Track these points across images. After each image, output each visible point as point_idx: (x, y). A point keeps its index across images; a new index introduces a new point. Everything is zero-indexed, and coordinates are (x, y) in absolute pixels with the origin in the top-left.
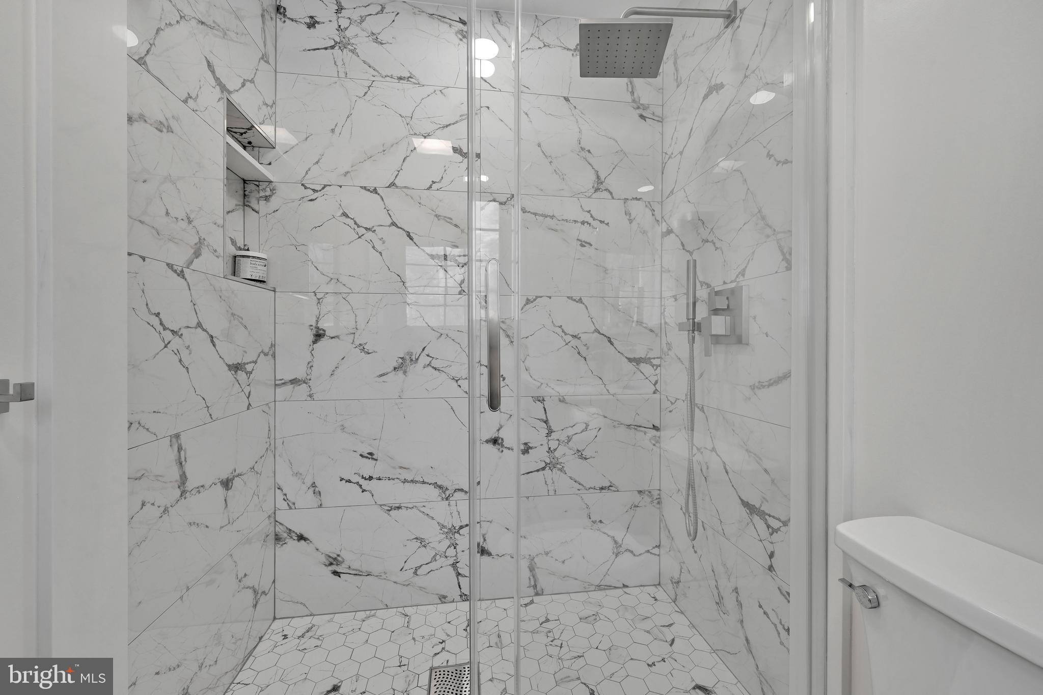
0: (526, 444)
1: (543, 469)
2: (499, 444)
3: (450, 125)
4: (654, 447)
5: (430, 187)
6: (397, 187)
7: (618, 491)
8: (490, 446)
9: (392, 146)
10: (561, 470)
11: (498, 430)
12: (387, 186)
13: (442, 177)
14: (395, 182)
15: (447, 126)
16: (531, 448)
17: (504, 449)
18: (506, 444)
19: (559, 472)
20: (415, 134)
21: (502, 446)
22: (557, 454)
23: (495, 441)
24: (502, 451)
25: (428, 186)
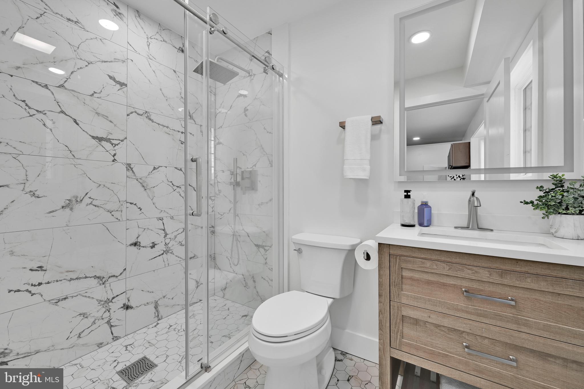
0: (153, 243)
1: (162, 254)
2: (138, 245)
3: (107, 62)
4: (212, 235)
5: (93, 95)
6: (66, 89)
7: (198, 258)
8: (133, 247)
9: (62, 61)
10: (171, 253)
11: (137, 238)
12: (58, 86)
13: (101, 91)
14: (65, 85)
15: (105, 62)
16: (156, 244)
17: (141, 248)
18: (142, 245)
19: (170, 254)
20: (81, 59)
21: (140, 246)
22: (169, 245)
23: (135, 244)
24: (140, 249)
25: (91, 94)
